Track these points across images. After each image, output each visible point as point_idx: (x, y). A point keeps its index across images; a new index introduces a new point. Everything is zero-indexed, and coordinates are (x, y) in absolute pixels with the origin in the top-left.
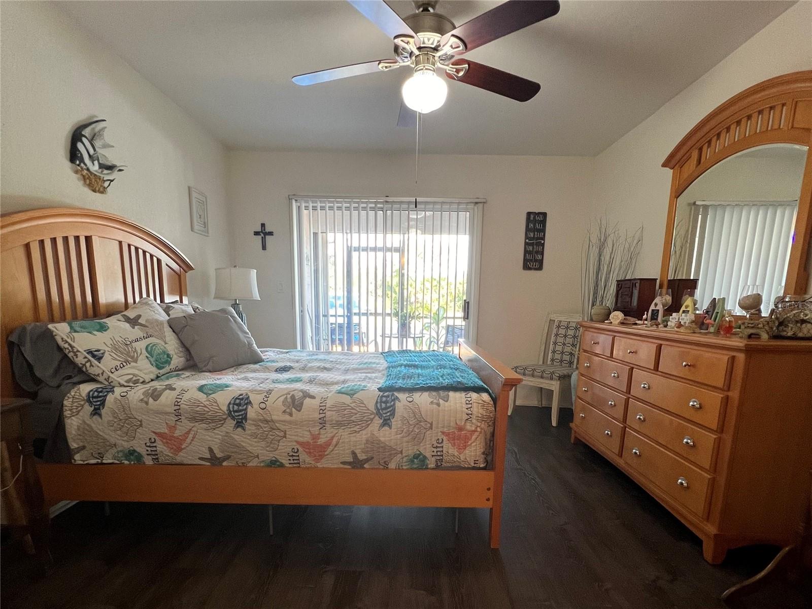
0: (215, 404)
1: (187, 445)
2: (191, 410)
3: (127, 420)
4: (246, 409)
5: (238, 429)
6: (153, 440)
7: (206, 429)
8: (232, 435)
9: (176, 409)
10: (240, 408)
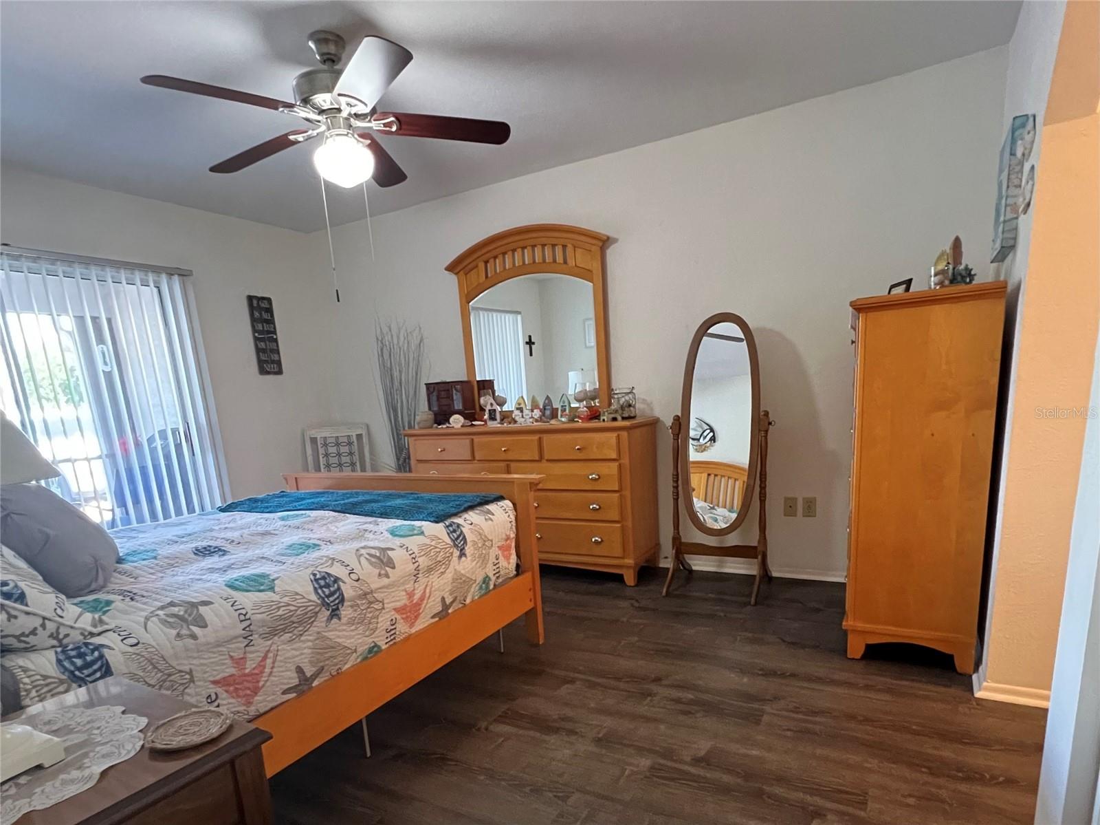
0: (297, 597)
1: (266, 679)
2: (271, 618)
3: (164, 681)
4: (339, 588)
5: (332, 622)
6: (214, 697)
7: (289, 641)
8: (326, 634)
9: (245, 626)
10: (332, 589)
